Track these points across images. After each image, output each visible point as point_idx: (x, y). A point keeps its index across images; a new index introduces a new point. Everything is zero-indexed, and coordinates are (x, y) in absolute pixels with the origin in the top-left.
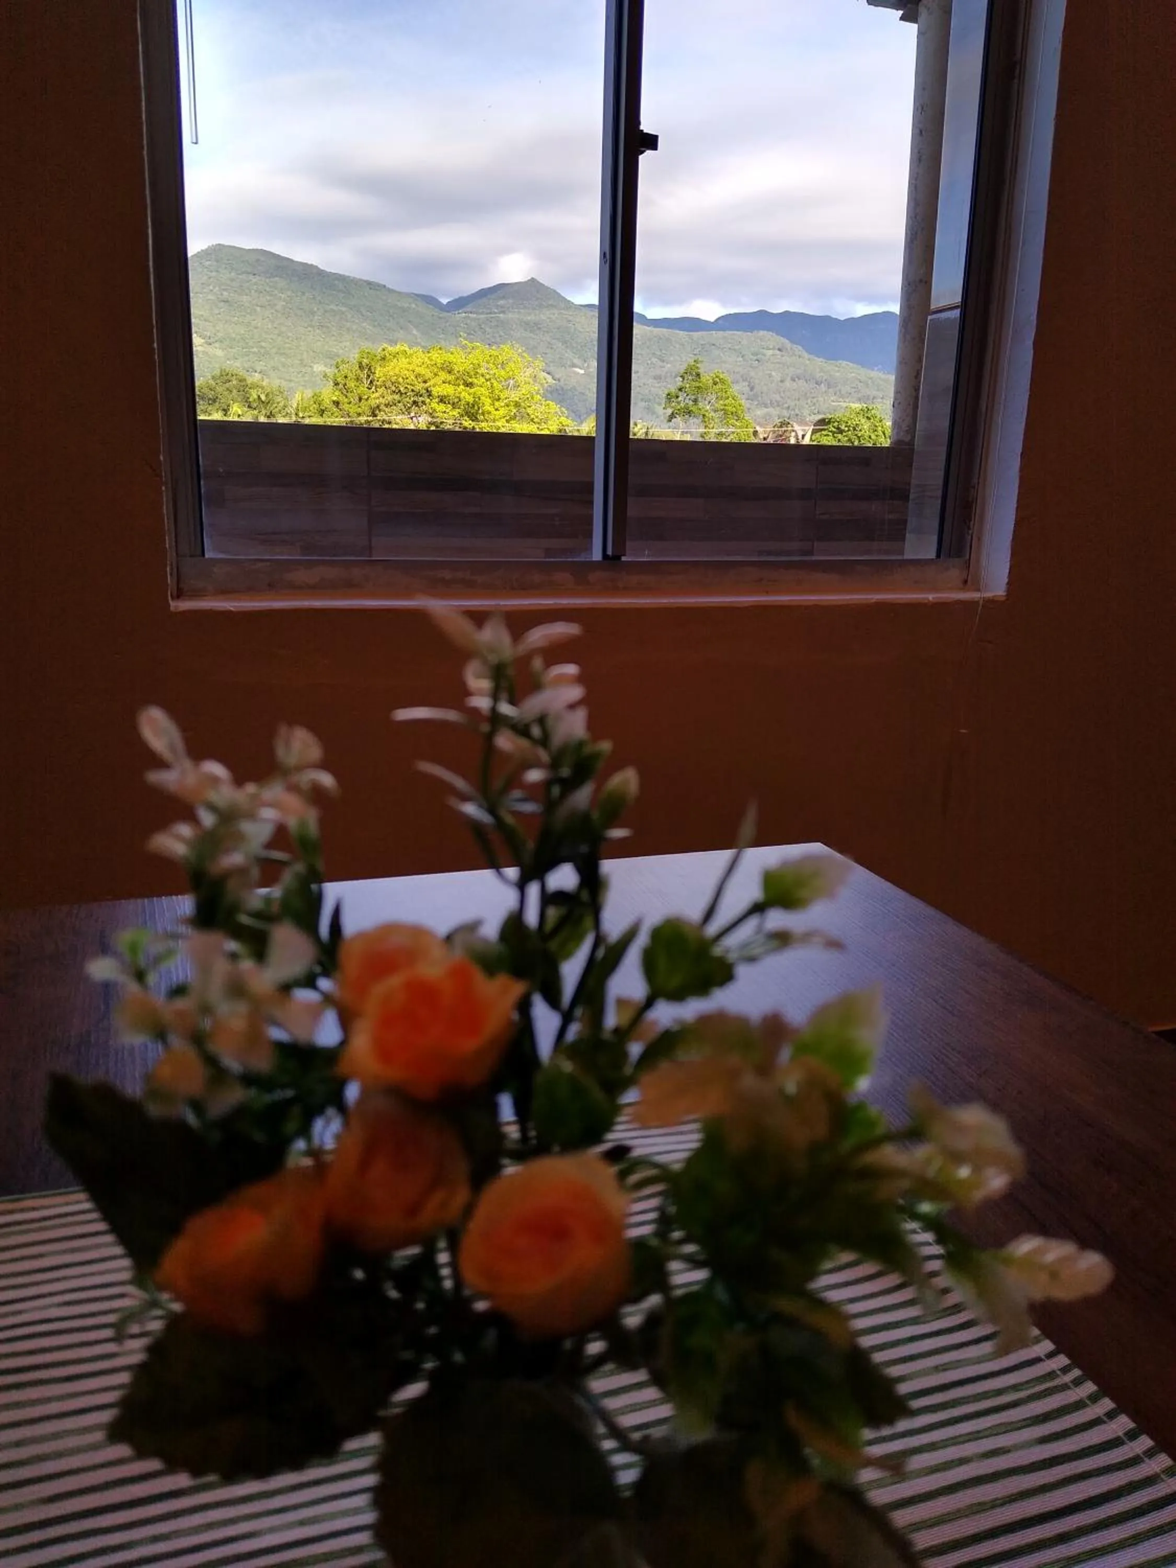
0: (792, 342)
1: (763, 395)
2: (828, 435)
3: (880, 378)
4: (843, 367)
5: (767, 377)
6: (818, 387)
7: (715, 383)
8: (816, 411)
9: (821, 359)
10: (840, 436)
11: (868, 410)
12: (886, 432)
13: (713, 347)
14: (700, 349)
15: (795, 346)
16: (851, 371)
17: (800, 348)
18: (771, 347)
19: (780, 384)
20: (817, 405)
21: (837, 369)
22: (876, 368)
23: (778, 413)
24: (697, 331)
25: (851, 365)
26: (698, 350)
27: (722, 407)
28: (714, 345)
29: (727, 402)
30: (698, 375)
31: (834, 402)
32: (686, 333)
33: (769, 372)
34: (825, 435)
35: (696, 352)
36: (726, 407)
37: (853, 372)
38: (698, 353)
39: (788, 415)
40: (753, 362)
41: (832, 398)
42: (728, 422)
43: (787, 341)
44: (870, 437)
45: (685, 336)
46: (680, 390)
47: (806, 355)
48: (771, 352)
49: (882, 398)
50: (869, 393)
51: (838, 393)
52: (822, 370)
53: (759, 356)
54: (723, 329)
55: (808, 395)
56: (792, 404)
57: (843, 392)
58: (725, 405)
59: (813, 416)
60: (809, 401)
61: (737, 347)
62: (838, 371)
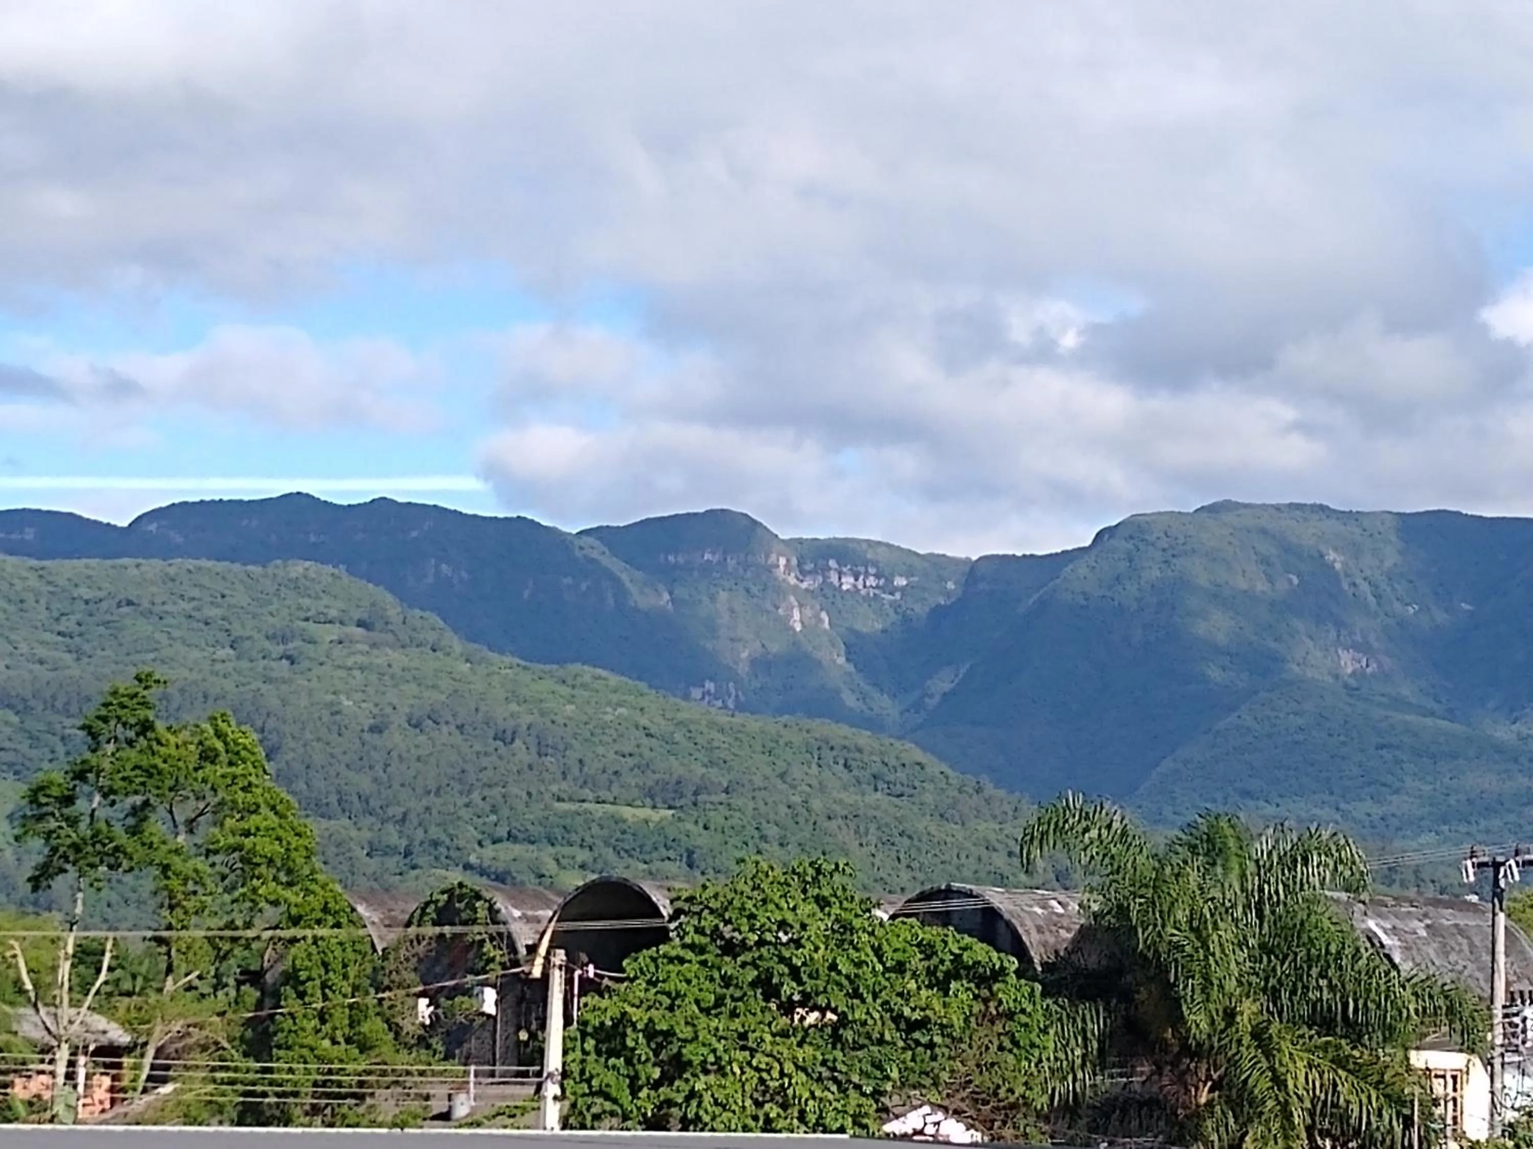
0: (407, 599)
1: (312, 773)
2: (682, 961)
3: (712, 724)
4: (584, 686)
5: (326, 714)
6: (503, 750)
7: (208, 756)
8: (502, 832)
9: (508, 659)
10: (729, 967)
11: (818, 871)
12: (885, 947)
13: (125, 610)
14: (78, 616)
15: (418, 612)
16: (615, 698)
17: (435, 619)
18: (333, 613)
19: (367, 736)
20: (505, 812)
21: (565, 690)
22: (696, 693)
23: (367, 835)
24: (69, 556)
25: (614, 680)
26: (74, 618)
27: (231, 840)
28: (130, 603)
29: (253, 821)
30: (146, 727)
31: (560, 800)
32: (34, 562)
33: (330, 697)
34: (671, 960)
35: (68, 624)
36: (248, 842)
37: (619, 705)
38: (77, 629)
39: (404, 842)
40: (274, 664)
41: (554, 788)
42: (254, 890)
43: (389, 597)
44: (833, 967)
45: (25, 574)
46: (80, 776)
47: (457, 646)
48: (333, 632)
49: (726, 791)
50: (679, 771)
51: (575, 771)
52: (513, 696)
53: (290, 646)
54: (167, 552)
55: (471, 777)
56: (416, 806)
57: (592, 767)
58: (247, 834)
59: (492, 847)
60: (476, 796)
61: (213, 612)
62: (571, 699)
